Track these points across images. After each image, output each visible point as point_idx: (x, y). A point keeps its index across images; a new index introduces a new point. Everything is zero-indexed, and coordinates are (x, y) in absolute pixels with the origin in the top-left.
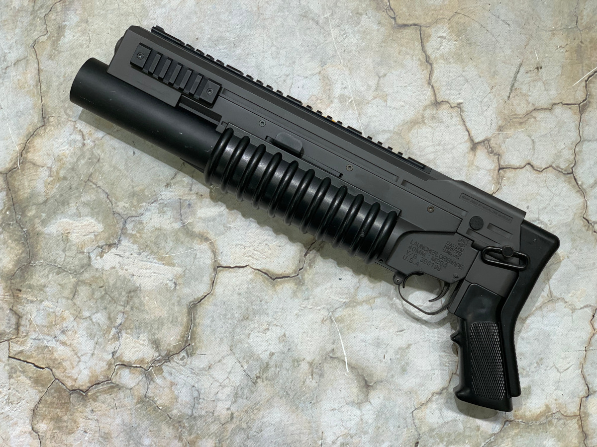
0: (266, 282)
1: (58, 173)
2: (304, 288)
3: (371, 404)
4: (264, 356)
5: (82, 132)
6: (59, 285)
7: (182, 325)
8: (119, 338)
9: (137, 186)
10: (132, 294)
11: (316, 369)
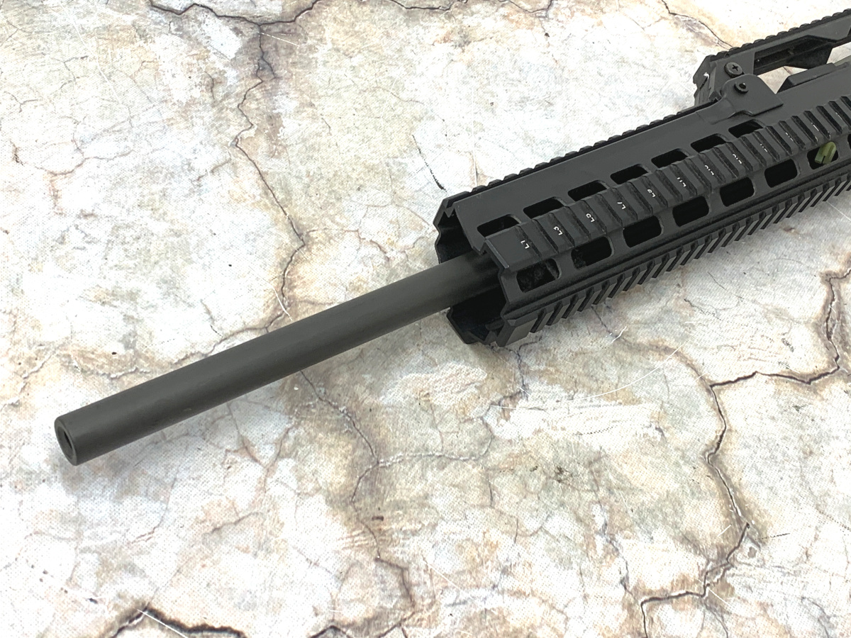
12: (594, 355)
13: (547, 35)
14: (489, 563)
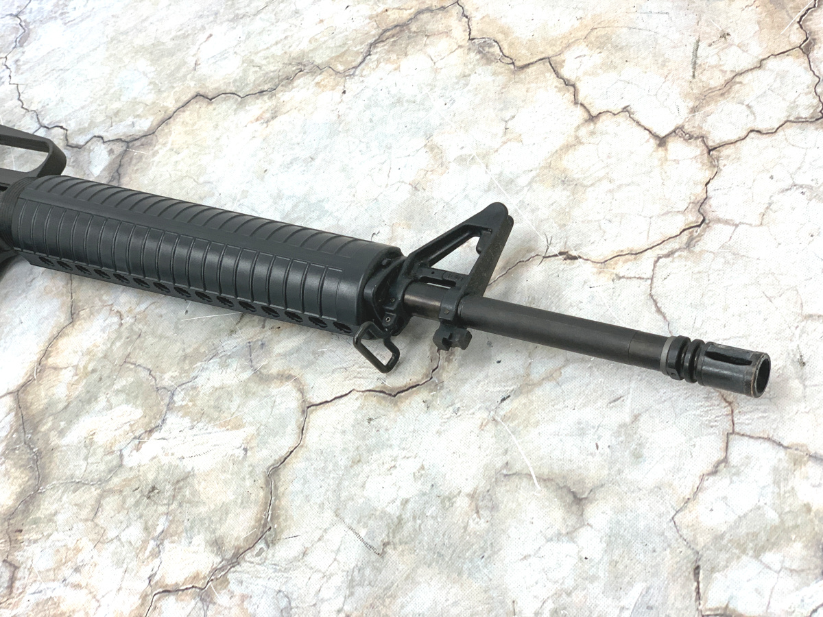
0: (383, 402)
1: (85, 367)
2: (443, 392)
3: (591, 526)
4: (393, 510)
5: (120, 312)
6: (76, 505)
7: (256, 503)
8: (160, 552)
9: (190, 346)
10: (181, 483)
11: (483, 501)
12: (230, 389)
13: (344, 92)
14: (69, 563)
